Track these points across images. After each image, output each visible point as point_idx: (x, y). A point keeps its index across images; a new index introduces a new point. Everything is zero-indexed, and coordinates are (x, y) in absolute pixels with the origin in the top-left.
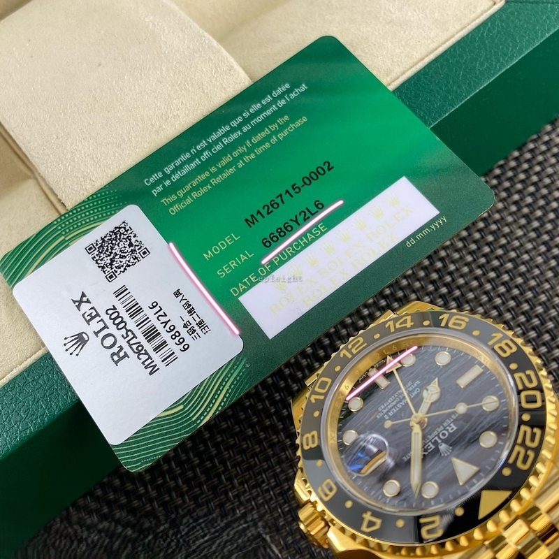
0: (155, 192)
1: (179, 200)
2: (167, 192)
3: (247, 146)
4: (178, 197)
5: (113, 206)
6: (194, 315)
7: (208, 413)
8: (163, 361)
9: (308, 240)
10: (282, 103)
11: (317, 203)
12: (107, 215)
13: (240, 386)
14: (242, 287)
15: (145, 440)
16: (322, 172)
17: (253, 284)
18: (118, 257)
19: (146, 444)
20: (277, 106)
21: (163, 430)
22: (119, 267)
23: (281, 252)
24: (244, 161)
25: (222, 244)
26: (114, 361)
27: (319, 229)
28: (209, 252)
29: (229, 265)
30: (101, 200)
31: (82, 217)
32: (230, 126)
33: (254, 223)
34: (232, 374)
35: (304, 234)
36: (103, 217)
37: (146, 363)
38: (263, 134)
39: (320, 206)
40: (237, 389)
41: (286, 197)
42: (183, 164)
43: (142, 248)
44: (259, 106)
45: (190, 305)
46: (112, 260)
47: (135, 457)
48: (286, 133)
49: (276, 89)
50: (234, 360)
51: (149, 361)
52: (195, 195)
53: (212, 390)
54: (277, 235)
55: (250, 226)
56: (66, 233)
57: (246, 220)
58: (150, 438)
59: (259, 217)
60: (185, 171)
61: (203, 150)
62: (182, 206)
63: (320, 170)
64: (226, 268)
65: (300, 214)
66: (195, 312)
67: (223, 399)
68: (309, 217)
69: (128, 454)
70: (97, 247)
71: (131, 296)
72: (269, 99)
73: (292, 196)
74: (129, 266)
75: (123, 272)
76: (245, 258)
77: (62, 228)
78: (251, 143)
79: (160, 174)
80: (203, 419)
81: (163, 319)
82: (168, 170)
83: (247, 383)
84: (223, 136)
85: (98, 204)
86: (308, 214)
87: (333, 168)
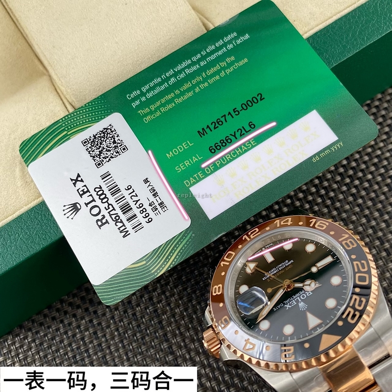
0: (134, 105)
1: (151, 113)
2: (142, 105)
3: (202, 77)
4: (150, 109)
5: (103, 112)
6: (157, 198)
7: (163, 268)
8: (133, 229)
9: (242, 151)
10: (230, 46)
11: (250, 124)
12: (98, 119)
13: (186, 251)
14: (192, 180)
15: (117, 283)
16: (256, 101)
17: (201, 179)
18: (105, 150)
19: (117, 287)
20: (226, 49)
21: (130, 277)
22: (105, 158)
23: (222, 157)
24: (200, 88)
25: (180, 148)
26: (98, 225)
27: (250, 143)
28: (171, 153)
29: (184, 164)
30: (95, 107)
31: (80, 119)
32: (192, 61)
33: (204, 135)
34: (181, 242)
35: (240, 146)
36: (95, 119)
37: (121, 229)
38: (215, 69)
39: (253, 126)
40: (185, 253)
41: (228, 118)
42: (156, 86)
43: (123, 146)
44: (213, 47)
45: (155, 190)
46: (101, 152)
47: (110, 295)
48: (232, 69)
49: (227, 36)
50: (183, 232)
51: (124, 228)
52: (163, 110)
53: (167, 252)
54: (220, 144)
55: (201, 137)
56: (68, 129)
57: (199, 132)
58: (121, 283)
59: (208, 130)
60: (156, 91)
61: (171, 76)
62: (153, 117)
63: (254, 99)
64: (182, 165)
65: (238, 131)
66: (158, 196)
67: (174, 259)
68: (244, 134)
69: (104, 292)
70: (90, 142)
71: (113, 180)
72: (221, 42)
73: (233, 117)
74: (113, 158)
75: (108, 161)
76: (196, 159)
77: (66, 125)
78: (206, 74)
79: (138, 92)
80: (159, 272)
81: (135, 199)
82: (144, 89)
83: (191, 250)
84: (186, 68)
85: (92, 110)
86: (243, 132)
87: (264, 98)
